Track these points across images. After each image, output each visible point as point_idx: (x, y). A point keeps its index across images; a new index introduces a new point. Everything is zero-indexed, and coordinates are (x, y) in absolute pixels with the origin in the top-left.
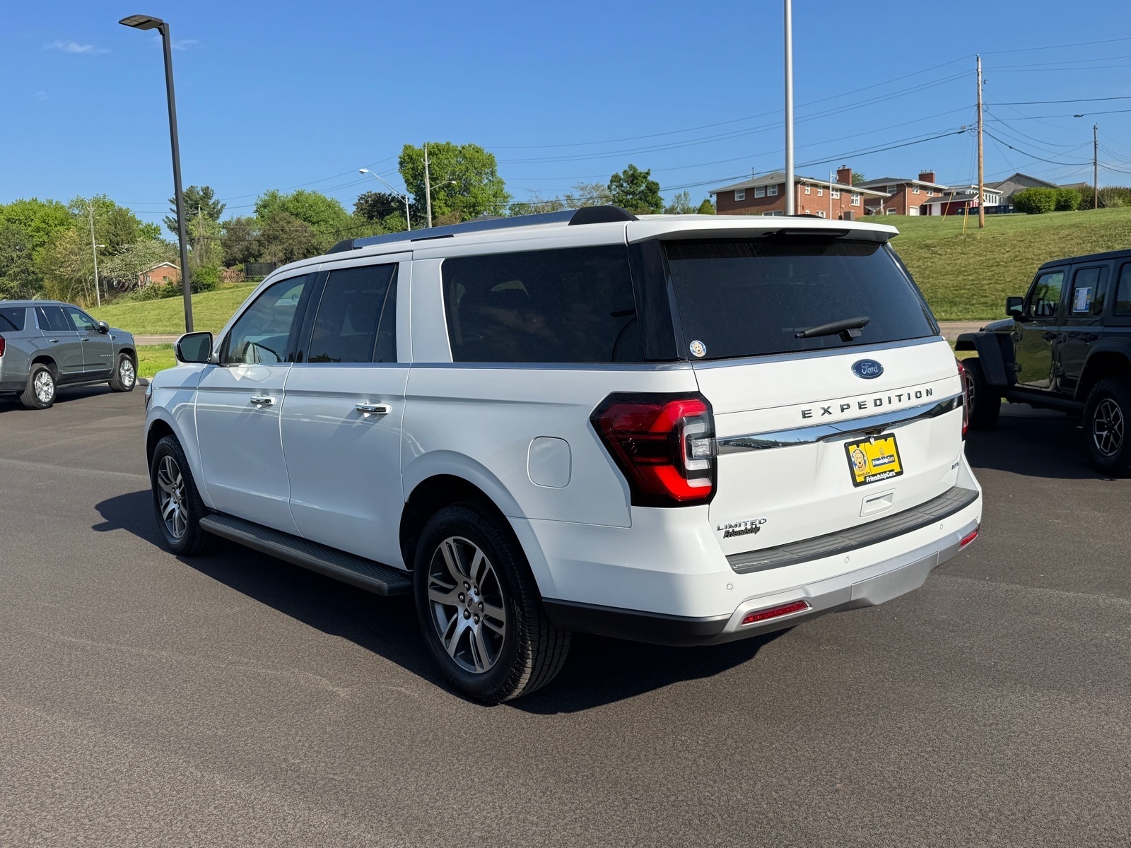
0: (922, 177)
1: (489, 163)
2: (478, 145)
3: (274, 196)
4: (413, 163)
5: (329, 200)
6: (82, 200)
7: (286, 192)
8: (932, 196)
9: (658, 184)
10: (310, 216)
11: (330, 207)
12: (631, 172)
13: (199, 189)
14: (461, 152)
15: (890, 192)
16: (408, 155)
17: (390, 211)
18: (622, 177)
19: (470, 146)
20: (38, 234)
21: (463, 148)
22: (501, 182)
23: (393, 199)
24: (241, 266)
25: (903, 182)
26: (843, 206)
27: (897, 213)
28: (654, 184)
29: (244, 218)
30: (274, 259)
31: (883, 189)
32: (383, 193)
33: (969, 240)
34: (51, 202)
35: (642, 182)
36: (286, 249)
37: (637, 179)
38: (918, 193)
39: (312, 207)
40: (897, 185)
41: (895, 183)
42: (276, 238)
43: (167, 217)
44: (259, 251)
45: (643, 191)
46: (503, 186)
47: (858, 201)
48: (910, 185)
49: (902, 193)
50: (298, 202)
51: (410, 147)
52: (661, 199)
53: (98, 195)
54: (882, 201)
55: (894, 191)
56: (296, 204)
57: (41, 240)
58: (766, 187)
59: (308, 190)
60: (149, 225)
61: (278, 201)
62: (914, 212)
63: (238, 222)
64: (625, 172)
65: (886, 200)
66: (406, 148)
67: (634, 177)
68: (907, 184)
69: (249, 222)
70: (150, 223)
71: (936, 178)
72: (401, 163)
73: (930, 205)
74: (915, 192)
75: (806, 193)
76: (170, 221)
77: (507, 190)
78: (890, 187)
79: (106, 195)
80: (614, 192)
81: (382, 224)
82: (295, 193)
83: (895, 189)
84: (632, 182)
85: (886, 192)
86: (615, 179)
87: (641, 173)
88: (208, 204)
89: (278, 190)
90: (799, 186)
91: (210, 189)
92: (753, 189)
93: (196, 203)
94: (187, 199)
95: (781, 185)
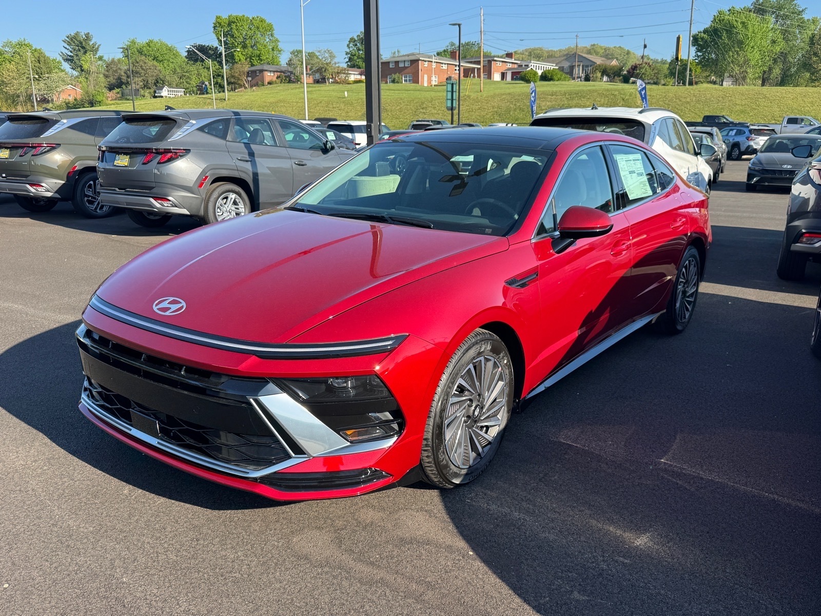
1: (270, 28)
2: (263, 17)
3: (133, 42)
4: (221, 28)
5: (170, 46)
6: (11, 42)
7: (142, 40)
8: (510, 67)
10: (158, 57)
11: (170, 50)
13: (83, 34)
14: (251, 21)
16: (219, 23)
18: (356, 39)
19: (257, 17)
21: (253, 18)
22: (277, 40)
23: (210, 48)
24: (118, 90)
25: (490, 59)
26: (449, 73)
29: (116, 59)
30: (138, 87)
32: (204, 44)
36: (144, 81)
38: (500, 65)
39: (158, 50)
40: (488, 60)
42: (137, 73)
43: (62, 53)
44: (127, 80)
46: (279, 43)
48: (495, 61)
49: (488, 66)
50: (150, 47)
51: (219, 17)
53: (20, 38)
54: (476, 70)
56: (148, 48)
58: (404, 61)
59: (156, 39)
60: (54, 60)
61: (137, 46)
62: (497, 77)
63: (113, 61)
64: (357, 36)
66: (217, 18)
68: (492, 60)
69: (119, 60)
70: (55, 58)
72: (214, 27)
73: (507, 73)
74: (498, 65)
76: (63, 55)
77: (280, 46)
79: (26, 39)
80: (351, 49)
81: (203, 65)
82: (148, 41)
83: (487, 63)
86: (352, 40)
88: (89, 45)
89: (136, 38)
90: (420, 62)
91: (90, 34)
92: (398, 62)
93: (81, 43)
94: (74, 39)
95: (411, 61)
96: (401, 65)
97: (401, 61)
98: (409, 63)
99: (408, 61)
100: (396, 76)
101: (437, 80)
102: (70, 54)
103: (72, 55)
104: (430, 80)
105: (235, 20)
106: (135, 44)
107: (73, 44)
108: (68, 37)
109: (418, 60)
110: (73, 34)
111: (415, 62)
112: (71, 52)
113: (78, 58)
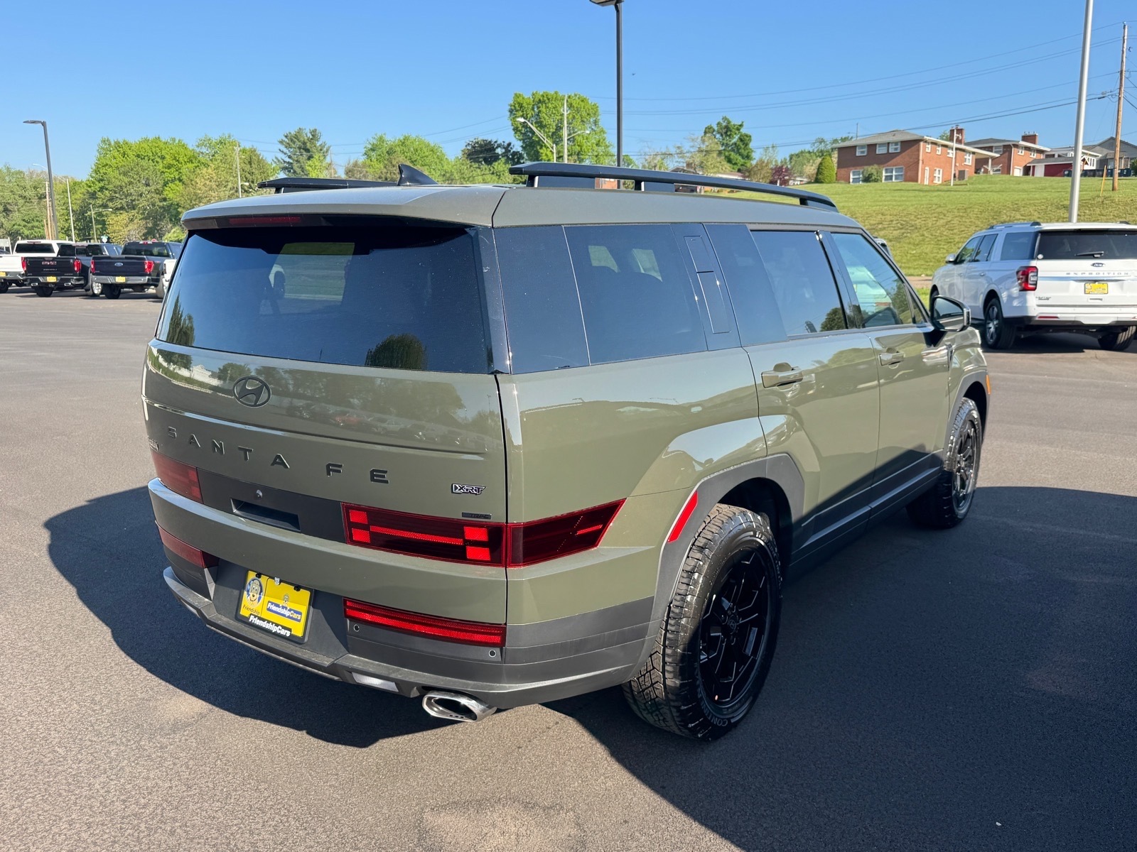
0: (1025, 138)
1: (593, 112)
2: (584, 95)
3: (381, 139)
4: (523, 111)
5: (432, 145)
6: (210, 140)
7: (392, 138)
8: (1035, 157)
9: (750, 136)
10: (415, 161)
11: (433, 151)
12: (724, 124)
13: (307, 131)
14: (567, 101)
15: (996, 152)
16: (519, 103)
17: (496, 158)
18: (716, 129)
19: (576, 95)
20: (169, 171)
21: (570, 97)
23: (499, 146)
25: (1011, 143)
26: (957, 164)
27: (1002, 173)
28: (747, 136)
31: (990, 149)
32: (490, 140)
33: (1107, 202)
34: (174, 140)
35: (736, 134)
37: (731, 131)
38: (1023, 154)
39: (417, 151)
40: (1004, 146)
41: (1002, 144)
43: (276, 158)
45: (735, 144)
47: (969, 160)
48: (1016, 146)
49: (1007, 154)
50: (404, 146)
51: (520, 95)
52: (752, 151)
53: (224, 134)
54: (990, 161)
55: (1000, 151)
57: (172, 176)
58: (889, 143)
59: (413, 136)
61: (385, 145)
62: (1018, 172)
63: (356, 165)
64: (719, 124)
65: (993, 158)
66: (517, 96)
67: (727, 130)
68: (1014, 145)
69: (364, 165)
71: (1038, 140)
72: (511, 111)
73: (1034, 167)
74: (1020, 153)
75: (927, 151)
76: (279, 161)
78: (996, 147)
79: (231, 135)
81: (490, 170)
82: (402, 139)
83: (1002, 150)
84: (726, 133)
85: (992, 151)
86: (708, 130)
87: (734, 125)
88: (315, 146)
89: (385, 134)
90: (922, 143)
91: (317, 131)
92: (875, 145)
93: (304, 143)
94: (295, 140)
95: (903, 142)
96: (880, 151)
97: (882, 145)
98: (899, 146)
99: (896, 143)
100: (872, 169)
101: (941, 176)
102: (287, 160)
103: (291, 161)
104: (932, 178)
105: (545, 99)
106: (383, 142)
107: (293, 146)
108: (286, 137)
109: (916, 142)
110: (293, 133)
111: (911, 145)
112: (290, 157)
113: (298, 164)
